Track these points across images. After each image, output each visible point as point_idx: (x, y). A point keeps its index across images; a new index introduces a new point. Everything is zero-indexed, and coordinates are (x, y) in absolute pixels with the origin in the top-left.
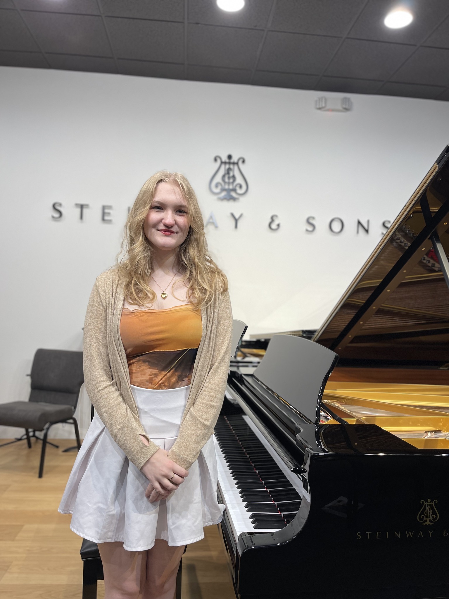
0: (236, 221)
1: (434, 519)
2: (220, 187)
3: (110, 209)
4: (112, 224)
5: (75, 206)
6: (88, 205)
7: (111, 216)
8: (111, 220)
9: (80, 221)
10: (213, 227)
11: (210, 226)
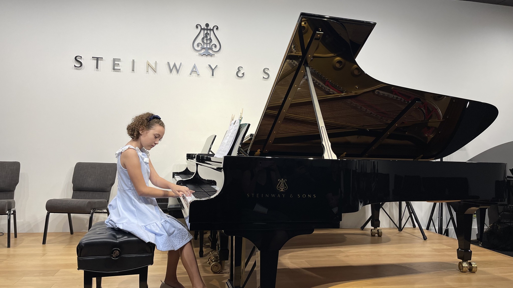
0: (213, 70)
1: (285, 189)
2: (200, 46)
3: (119, 61)
4: (121, 72)
5: (92, 59)
6: (102, 58)
7: (119, 67)
8: (120, 69)
9: (96, 69)
10: (196, 74)
11: (194, 74)
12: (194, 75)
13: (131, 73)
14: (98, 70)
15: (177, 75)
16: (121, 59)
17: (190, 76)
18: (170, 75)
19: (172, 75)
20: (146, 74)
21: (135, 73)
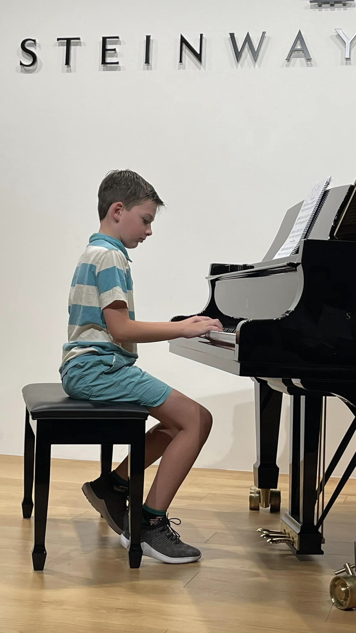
0: (349, 44)
3: (116, 43)
4: (120, 70)
5: (58, 44)
6: (79, 39)
7: (117, 57)
8: (117, 63)
9: (67, 68)
10: (303, 60)
11: (298, 59)
12: (298, 61)
13: (144, 69)
14: (71, 70)
15: (254, 67)
16: (120, 38)
17: (287, 66)
18: (236, 67)
19: (242, 67)
20: (179, 69)
21: (151, 69)
